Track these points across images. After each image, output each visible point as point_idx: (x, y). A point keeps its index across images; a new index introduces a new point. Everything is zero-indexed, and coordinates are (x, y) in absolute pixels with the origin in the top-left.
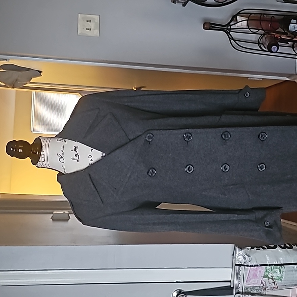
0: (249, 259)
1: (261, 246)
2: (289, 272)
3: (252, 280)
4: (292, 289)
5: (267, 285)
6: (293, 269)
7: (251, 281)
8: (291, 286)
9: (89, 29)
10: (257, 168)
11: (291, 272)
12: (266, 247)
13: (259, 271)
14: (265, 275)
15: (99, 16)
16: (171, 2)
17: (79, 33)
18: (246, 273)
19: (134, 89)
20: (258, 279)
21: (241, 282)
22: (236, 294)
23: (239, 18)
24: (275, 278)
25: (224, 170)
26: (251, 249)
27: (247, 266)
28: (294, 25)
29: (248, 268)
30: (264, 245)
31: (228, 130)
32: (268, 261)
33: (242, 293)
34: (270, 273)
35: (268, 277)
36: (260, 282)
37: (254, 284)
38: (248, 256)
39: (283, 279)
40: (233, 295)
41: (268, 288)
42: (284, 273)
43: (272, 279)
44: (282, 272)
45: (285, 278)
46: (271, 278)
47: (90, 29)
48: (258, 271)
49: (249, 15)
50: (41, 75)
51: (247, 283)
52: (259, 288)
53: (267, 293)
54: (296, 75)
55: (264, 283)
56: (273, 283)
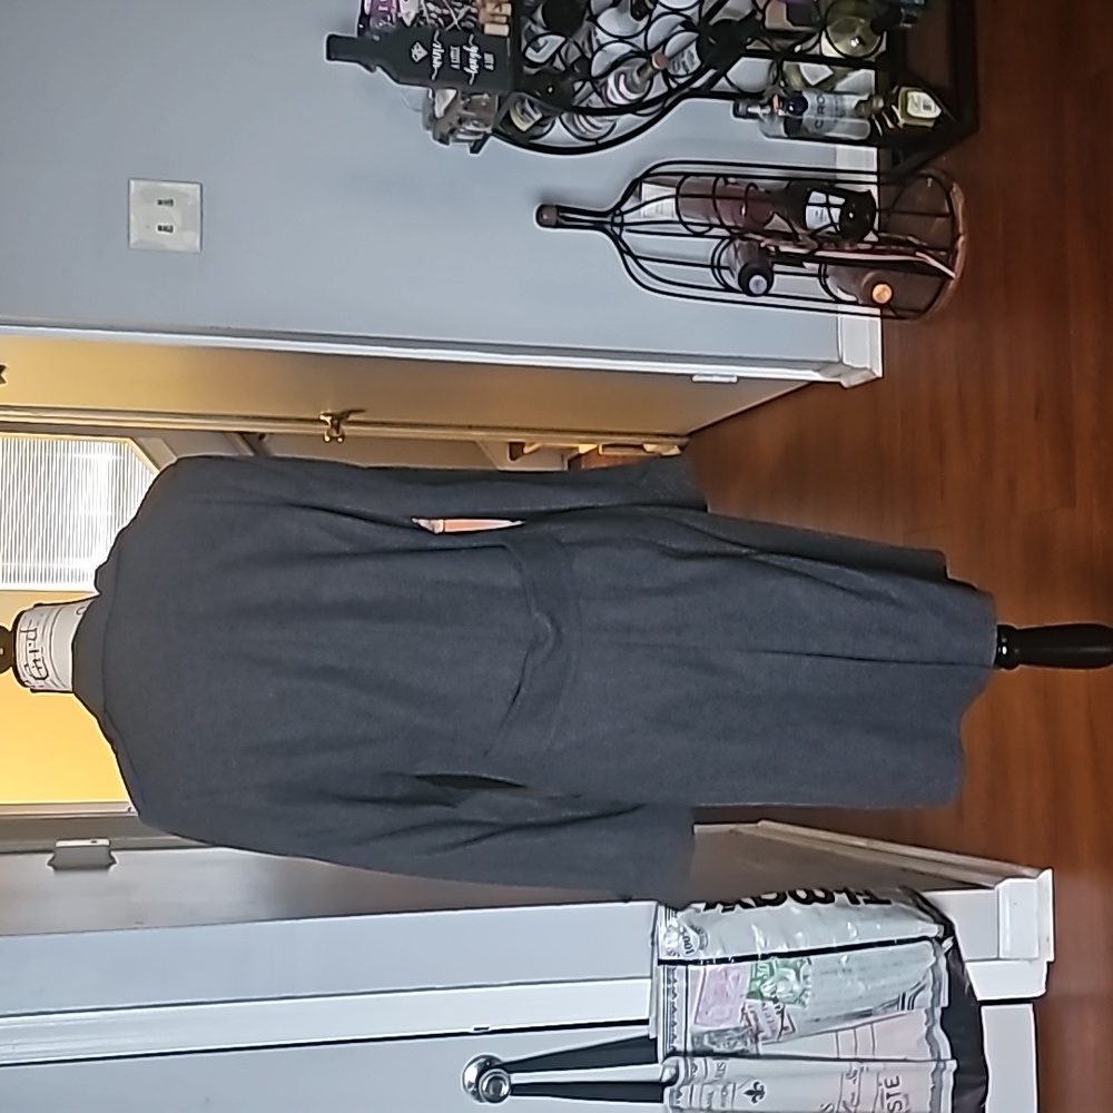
0: (701, 941)
1: (736, 897)
2: (825, 977)
3: (713, 1009)
4: (840, 1033)
5: (760, 1021)
6: (837, 965)
7: (710, 1013)
8: (836, 1024)
9: (165, 229)
11: (833, 977)
12: (751, 902)
13: (734, 978)
14: (753, 989)
15: (198, 187)
16: (435, 138)
17: (132, 240)
18: (694, 987)
19: (322, 418)
20: (730, 1006)
21: (679, 1017)
22: (665, 1058)
23: (648, 190)
24: (783, 996)
26: (706, 909)
27: (696, 962)
28: (819, 209)
29: (698, 972)
30: (746, 897)
32: (759, 944)
33: (685, 1054)
34: (768, 983)
35: (761, 994)
36: (737, 1015)
37: (721, 1022)
38: (698, 931)
39: (807, 1001)
40: (656, 1061)
41: (762, 1031)
42: (809, 979)
43: (775, 1000)
44: (805, 977)
45: (813, 995)
46: (770, 999)
47: (172, 228)
48: (730, 978)
49: (679, 178)
50: (3, 381)
51: (698, 1021)
52: (736, 1035)
53: (762, 1051)
54: (841, 361)
55: (751, 1016)
56: (778, 1013)
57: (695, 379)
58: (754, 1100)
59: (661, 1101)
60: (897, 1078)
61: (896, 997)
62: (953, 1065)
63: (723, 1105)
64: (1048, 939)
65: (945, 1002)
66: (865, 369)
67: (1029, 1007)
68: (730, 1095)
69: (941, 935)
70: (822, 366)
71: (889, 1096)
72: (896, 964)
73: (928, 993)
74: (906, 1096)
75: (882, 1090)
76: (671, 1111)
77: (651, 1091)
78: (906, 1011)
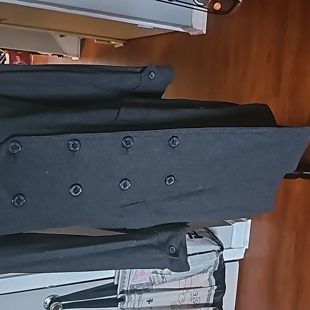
3: (139, 277)
4: (180, 280)
5: (155, 281)
7: (138, 279)
14: (154, 271)
20: (145, 276)
21: (126, 280)
22: (120, 294)
24: (164, 273)
31: (131, 135)
33: (127, 292)
35: (157, 272)
36: (147, 279)
37: (141, 281)
39: (172, 273)
40: (117, 294)
41: (155, 283)
43: (162, 274)
46: (160, 274)
51: (133, 281)
52: (146, 284)
53: (154, 287)
54: (192, 26)
55: (152, 279)
56: (162, 278)
57: (138, 26)
58: (149, 303)
59: (117, 307)
60: (197, 293)
61: (202, 271)
62: (216, 287)
63: (138, 306)
64: (247, 242)
65: (216, 269)
66: (200, 30)
67: (238, 262)
68: (141, 302)
69: (219, 250)
70: (183, 27)
71: (194, 298)
72: (203, 260)
73: (213, 268)
74: (199, 298)
75: (192, 297)
76: (120, 309)
77: (114, 303)
78: (204, 273)
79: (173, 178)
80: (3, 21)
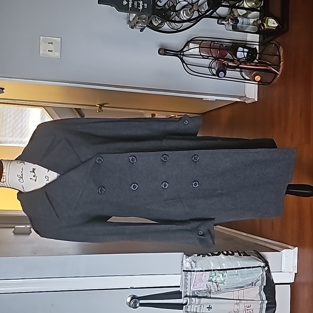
0: (196, 265)
1: (206, 253)
2: (231, 276)
3: (198, 284)
4: (234, 292)
5: (211, 288)
6: (234, 273)
8: (233, 289)
9: (50, 51)
10: (192, 186)
11: (233, 276)
13: (204, 276)
14: (210, 279)
15: (60, 39)
16: (130, 27)
17: (41, 54)
18: (193, 278)
19: (96, 105)
20: (203, 284)
21: (188, 286)
22: (184, 298)
23: (191, 45)
24: (218, 282)
25: (163, 187)
26: (197, 256)
27: (194, 271)
28: (241, 53)
29: (194, 274)
30: (209, 253)
31: (167, 154)
32: (212, 266)
33: (190, 297)
34: (214, 278)
35: (212, 281)
36: (205, 286)
37: (200, 288)
38: (195, 263)
39: (225, 283)
40: (182, 298)
41: (212, 291)
42: (226, 277)
43: (216, 283)
44: (225, 276)
45: (227, 281)
46: (215, 282)
47: (52, 51)
48: (203, 276)
49: (201, 42)
50: (4, 93)
51: (194, 287)
52: (205, 292)
53: (212, 296)
54: (246, 96)
55: (209, 287)
56: (217, 286)
57: (203, 99)
58: (209, 310)
59: (183, 309)
60: (250, 305)
61: (251, 283)
62: (266, 302)
63: (200, 311)
64: (296, 267)
65: (265, 285)
66: (253, 99)
67: (289, 285)
68: (202, 308)
69: (264, 266)
70: (240, 97)
71: (247, 310)
72: (251, 273)
73: (260, 282)
74: (252, 310)
75: (246, 308)
76: (185, 312)
77: (180, 306)
78: (253, 287)
79: (197, 183)
80: (105, 105)
